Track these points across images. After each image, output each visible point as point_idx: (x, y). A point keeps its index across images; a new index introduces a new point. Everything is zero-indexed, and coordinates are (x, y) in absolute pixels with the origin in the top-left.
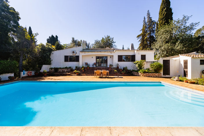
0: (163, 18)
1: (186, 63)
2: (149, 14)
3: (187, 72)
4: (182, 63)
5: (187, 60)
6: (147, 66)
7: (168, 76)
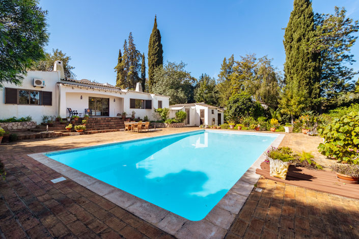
0: (155, 54)
1: (202, 112)
2: (131, 38)
3: (204, 120)
4: (199, 112)
5: (204, 110)
6: (172, 115)
7: (188, 125)
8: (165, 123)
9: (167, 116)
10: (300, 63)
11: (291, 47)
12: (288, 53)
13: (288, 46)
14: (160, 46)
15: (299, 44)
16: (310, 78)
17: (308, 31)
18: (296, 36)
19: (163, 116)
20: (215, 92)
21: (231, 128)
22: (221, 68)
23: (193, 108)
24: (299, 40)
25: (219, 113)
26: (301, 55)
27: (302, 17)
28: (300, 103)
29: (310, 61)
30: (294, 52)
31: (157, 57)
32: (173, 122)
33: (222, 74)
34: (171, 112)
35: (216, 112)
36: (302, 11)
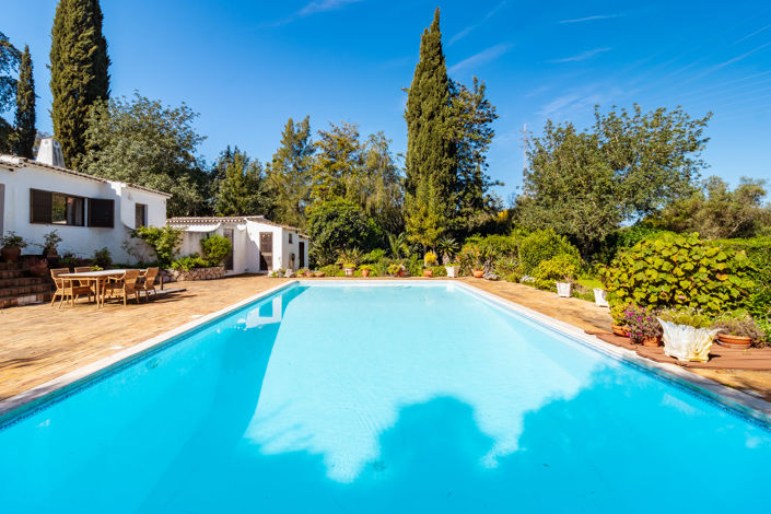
3: (270, 258)
5: (271, 234)
6: (189, 247)
7: (230, 273)
8: (171, 270)
9: (174, 250)
10: (433, 156)
11: (419, 125)
12: (413, 135)
13: (414, 123)
14: (101, 42)
15: (431, 122)
16: (445, 183)
17: (444, 105)
18: (427, 108)
19: (165, 250)
20: (263, 194)
21: (350, 273)
22: (283, 139)
23: (240, 227)
24: (431, 116)
25: (302, 241)
26: (434, 142)
27: (434, 78)
28: (438, 225)
29: (446, 155)
30: (423, 136)
31: (91, 72)
32: (198, 266)
33: (285, 153)
34: (187, 238)
35: (296, 240)
36: (435, 68)
